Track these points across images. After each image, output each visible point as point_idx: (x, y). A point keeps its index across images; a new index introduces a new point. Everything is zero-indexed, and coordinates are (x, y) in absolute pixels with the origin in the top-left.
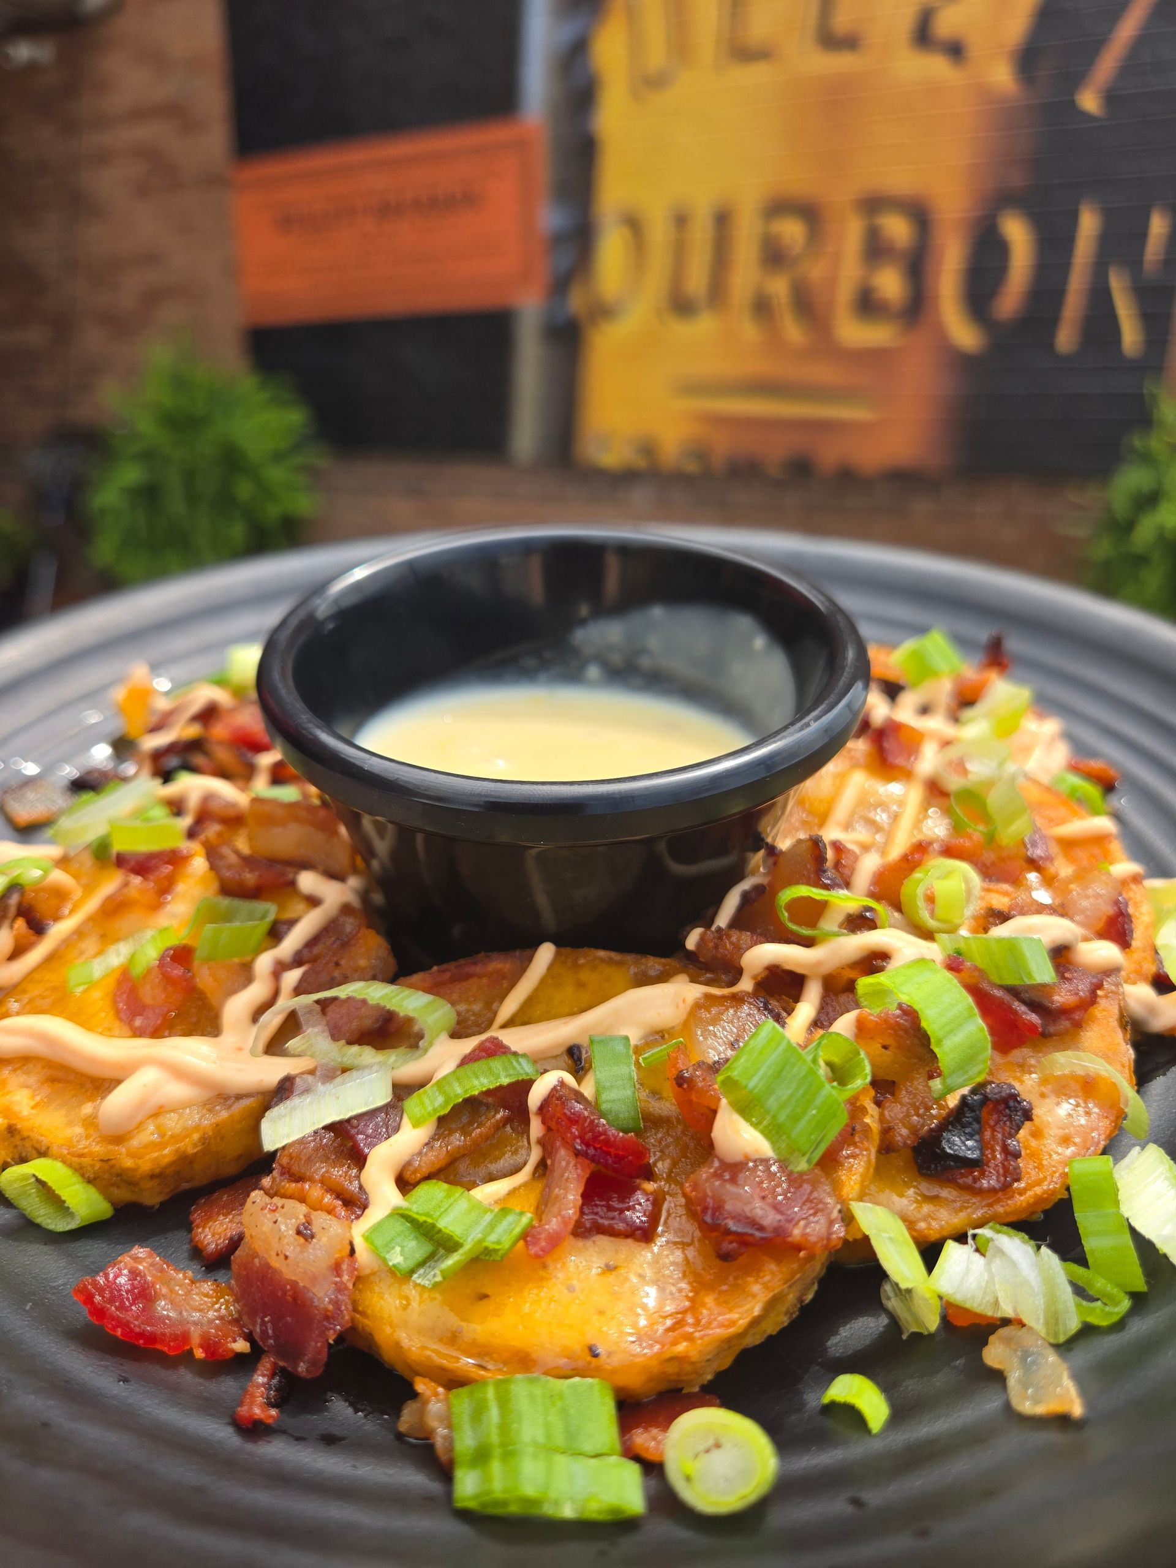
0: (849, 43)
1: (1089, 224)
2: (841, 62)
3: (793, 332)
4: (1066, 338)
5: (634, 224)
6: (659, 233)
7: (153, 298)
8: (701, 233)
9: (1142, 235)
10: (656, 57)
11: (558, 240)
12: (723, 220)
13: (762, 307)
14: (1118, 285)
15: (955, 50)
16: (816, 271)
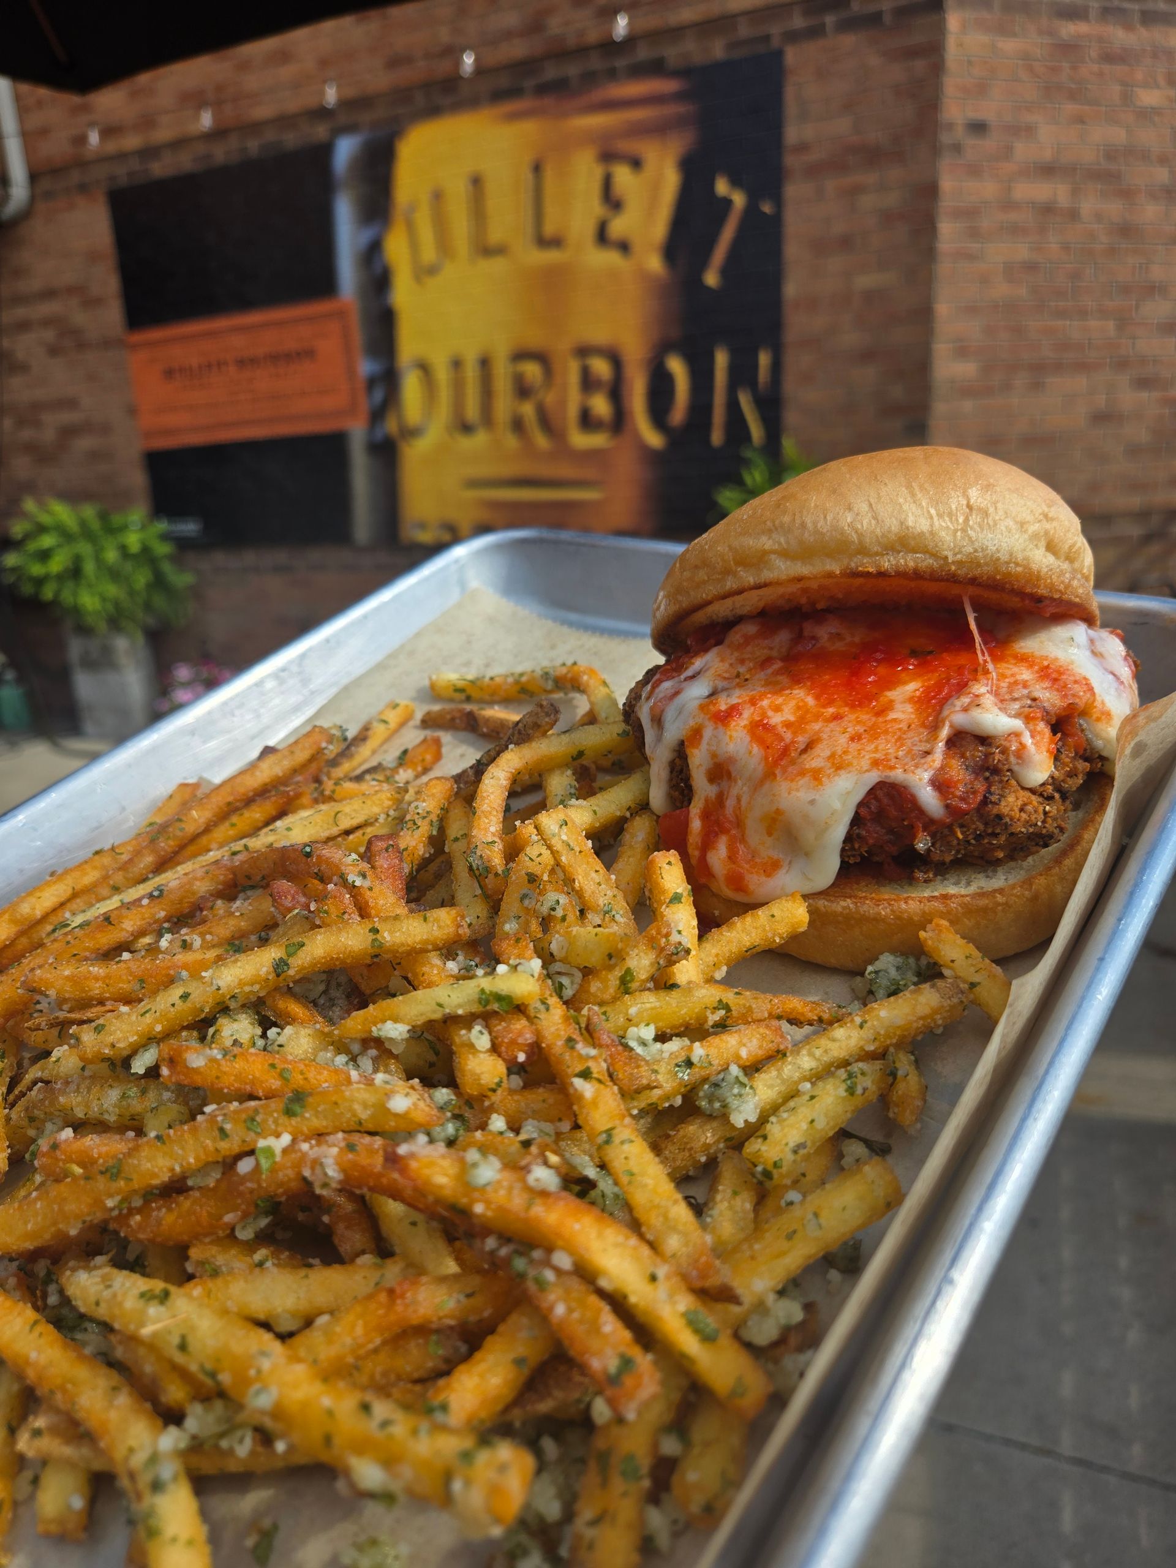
0: (554, 242)
1: (721, 359)
2: (552, 256)
3: (542, 441)
4: (717, 437)
5: (424, 368)
6: (442, 374)
7: (69, 432)
8: (471, 372)
9: (755, 366)
10: (429, 254)
11: (371, 383)
12: (485, 363)
13: (518, 425)
14: (745, 401)
15: (624, 247)
16: (550, 399)
